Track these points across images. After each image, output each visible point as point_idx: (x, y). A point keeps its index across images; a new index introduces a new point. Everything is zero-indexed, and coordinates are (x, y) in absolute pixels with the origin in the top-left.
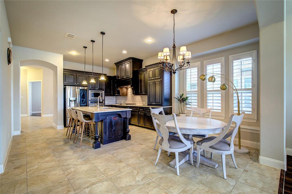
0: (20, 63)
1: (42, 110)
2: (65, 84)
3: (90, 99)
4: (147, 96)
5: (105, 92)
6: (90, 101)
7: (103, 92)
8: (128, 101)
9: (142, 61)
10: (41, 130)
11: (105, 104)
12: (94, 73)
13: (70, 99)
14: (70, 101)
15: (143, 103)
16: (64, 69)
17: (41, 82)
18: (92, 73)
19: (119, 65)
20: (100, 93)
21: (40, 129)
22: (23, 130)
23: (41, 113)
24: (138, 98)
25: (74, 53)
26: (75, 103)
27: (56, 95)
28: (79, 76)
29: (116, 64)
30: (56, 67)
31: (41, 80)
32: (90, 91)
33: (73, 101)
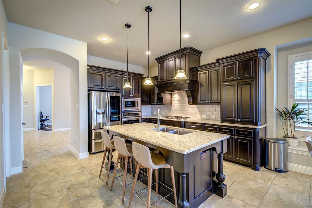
0: (20, 52)
1: (52, 121)
2: (89, 89)
3: (123, 111)
4: (220, 106)
5: (142, 100)
6: (123, 114)
7: (140, 99)
8: (173, 113)
9: (200, 53)
10: (55, 159)
11: (141, 117)
12: (129, 73)
13: (96, 110)
14: (97, 113)
15: (201, 116)
16: (88, 66)
17: (51, 86)
18: (126, 72)
19: (164, 61)
20: (135, 101)
21: (54, 156)
22: (28, 160)
23: (51, 126)
24: (194, 108)
25: (105, 39)
26: (103, 117)
27: (77, 105)
28: (108, 76)
29: (157, 59)
30: (77, 62)
31: (51, 84)
32: (123, 98)
33: (101, 114)
